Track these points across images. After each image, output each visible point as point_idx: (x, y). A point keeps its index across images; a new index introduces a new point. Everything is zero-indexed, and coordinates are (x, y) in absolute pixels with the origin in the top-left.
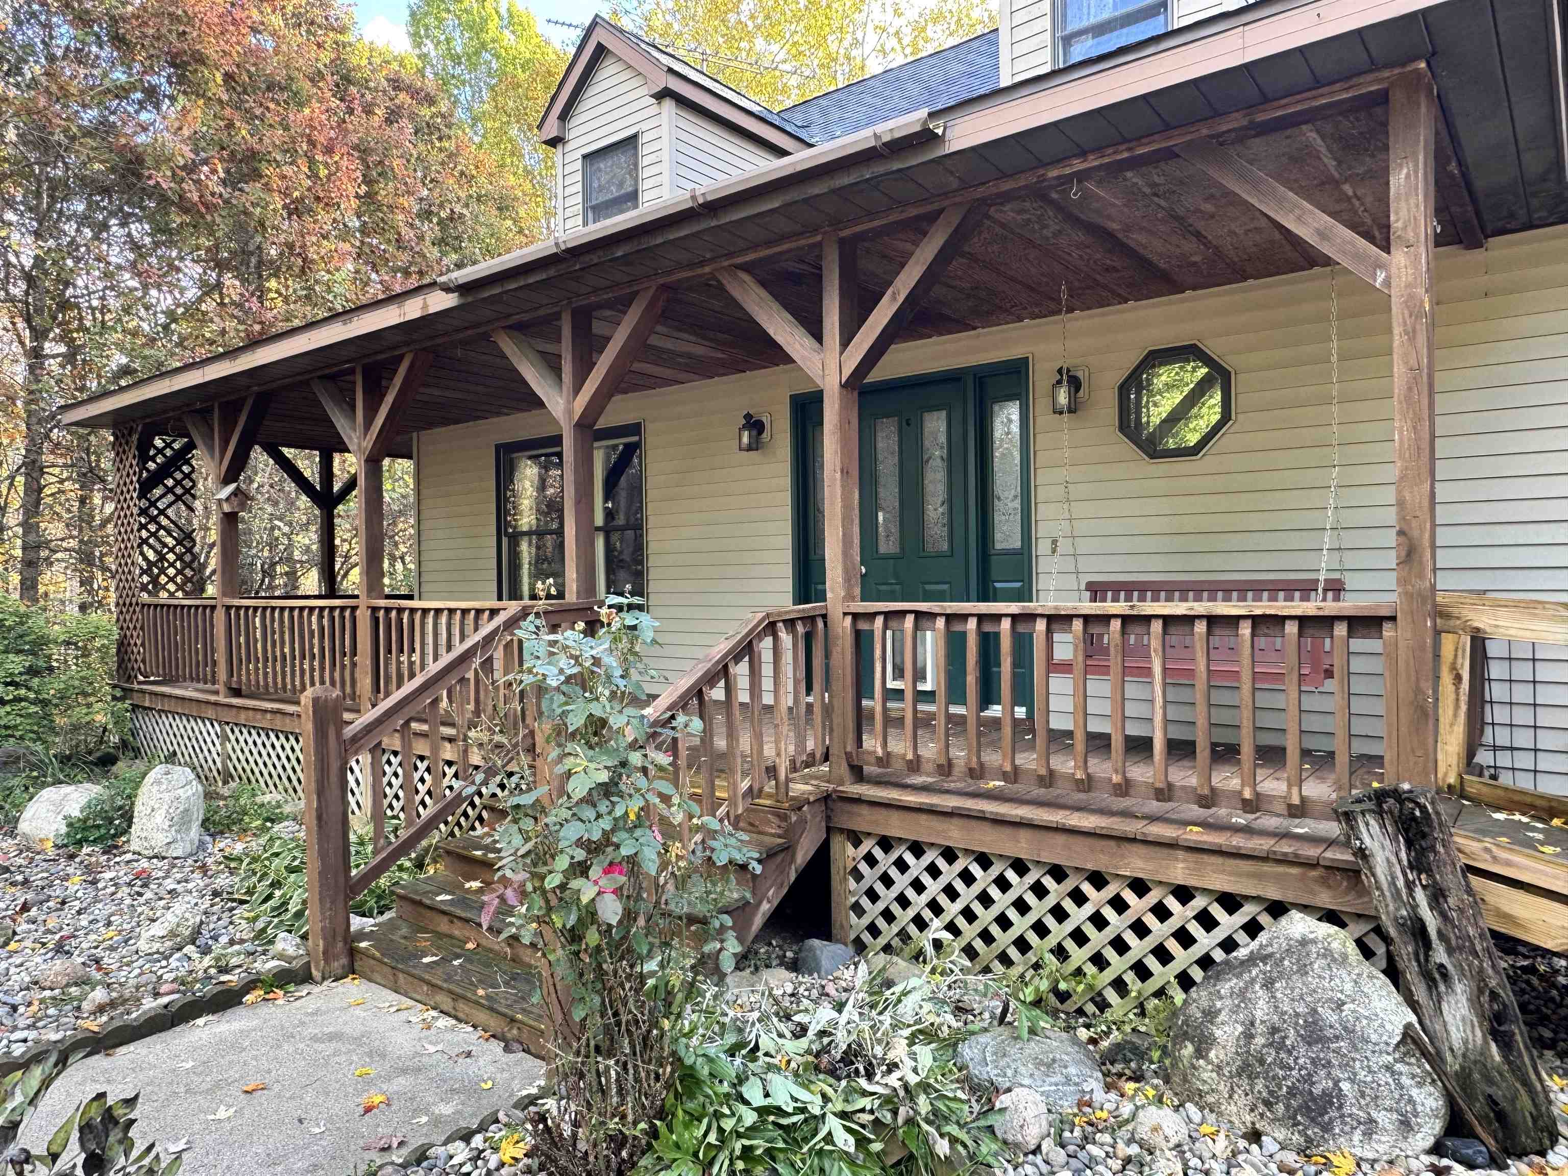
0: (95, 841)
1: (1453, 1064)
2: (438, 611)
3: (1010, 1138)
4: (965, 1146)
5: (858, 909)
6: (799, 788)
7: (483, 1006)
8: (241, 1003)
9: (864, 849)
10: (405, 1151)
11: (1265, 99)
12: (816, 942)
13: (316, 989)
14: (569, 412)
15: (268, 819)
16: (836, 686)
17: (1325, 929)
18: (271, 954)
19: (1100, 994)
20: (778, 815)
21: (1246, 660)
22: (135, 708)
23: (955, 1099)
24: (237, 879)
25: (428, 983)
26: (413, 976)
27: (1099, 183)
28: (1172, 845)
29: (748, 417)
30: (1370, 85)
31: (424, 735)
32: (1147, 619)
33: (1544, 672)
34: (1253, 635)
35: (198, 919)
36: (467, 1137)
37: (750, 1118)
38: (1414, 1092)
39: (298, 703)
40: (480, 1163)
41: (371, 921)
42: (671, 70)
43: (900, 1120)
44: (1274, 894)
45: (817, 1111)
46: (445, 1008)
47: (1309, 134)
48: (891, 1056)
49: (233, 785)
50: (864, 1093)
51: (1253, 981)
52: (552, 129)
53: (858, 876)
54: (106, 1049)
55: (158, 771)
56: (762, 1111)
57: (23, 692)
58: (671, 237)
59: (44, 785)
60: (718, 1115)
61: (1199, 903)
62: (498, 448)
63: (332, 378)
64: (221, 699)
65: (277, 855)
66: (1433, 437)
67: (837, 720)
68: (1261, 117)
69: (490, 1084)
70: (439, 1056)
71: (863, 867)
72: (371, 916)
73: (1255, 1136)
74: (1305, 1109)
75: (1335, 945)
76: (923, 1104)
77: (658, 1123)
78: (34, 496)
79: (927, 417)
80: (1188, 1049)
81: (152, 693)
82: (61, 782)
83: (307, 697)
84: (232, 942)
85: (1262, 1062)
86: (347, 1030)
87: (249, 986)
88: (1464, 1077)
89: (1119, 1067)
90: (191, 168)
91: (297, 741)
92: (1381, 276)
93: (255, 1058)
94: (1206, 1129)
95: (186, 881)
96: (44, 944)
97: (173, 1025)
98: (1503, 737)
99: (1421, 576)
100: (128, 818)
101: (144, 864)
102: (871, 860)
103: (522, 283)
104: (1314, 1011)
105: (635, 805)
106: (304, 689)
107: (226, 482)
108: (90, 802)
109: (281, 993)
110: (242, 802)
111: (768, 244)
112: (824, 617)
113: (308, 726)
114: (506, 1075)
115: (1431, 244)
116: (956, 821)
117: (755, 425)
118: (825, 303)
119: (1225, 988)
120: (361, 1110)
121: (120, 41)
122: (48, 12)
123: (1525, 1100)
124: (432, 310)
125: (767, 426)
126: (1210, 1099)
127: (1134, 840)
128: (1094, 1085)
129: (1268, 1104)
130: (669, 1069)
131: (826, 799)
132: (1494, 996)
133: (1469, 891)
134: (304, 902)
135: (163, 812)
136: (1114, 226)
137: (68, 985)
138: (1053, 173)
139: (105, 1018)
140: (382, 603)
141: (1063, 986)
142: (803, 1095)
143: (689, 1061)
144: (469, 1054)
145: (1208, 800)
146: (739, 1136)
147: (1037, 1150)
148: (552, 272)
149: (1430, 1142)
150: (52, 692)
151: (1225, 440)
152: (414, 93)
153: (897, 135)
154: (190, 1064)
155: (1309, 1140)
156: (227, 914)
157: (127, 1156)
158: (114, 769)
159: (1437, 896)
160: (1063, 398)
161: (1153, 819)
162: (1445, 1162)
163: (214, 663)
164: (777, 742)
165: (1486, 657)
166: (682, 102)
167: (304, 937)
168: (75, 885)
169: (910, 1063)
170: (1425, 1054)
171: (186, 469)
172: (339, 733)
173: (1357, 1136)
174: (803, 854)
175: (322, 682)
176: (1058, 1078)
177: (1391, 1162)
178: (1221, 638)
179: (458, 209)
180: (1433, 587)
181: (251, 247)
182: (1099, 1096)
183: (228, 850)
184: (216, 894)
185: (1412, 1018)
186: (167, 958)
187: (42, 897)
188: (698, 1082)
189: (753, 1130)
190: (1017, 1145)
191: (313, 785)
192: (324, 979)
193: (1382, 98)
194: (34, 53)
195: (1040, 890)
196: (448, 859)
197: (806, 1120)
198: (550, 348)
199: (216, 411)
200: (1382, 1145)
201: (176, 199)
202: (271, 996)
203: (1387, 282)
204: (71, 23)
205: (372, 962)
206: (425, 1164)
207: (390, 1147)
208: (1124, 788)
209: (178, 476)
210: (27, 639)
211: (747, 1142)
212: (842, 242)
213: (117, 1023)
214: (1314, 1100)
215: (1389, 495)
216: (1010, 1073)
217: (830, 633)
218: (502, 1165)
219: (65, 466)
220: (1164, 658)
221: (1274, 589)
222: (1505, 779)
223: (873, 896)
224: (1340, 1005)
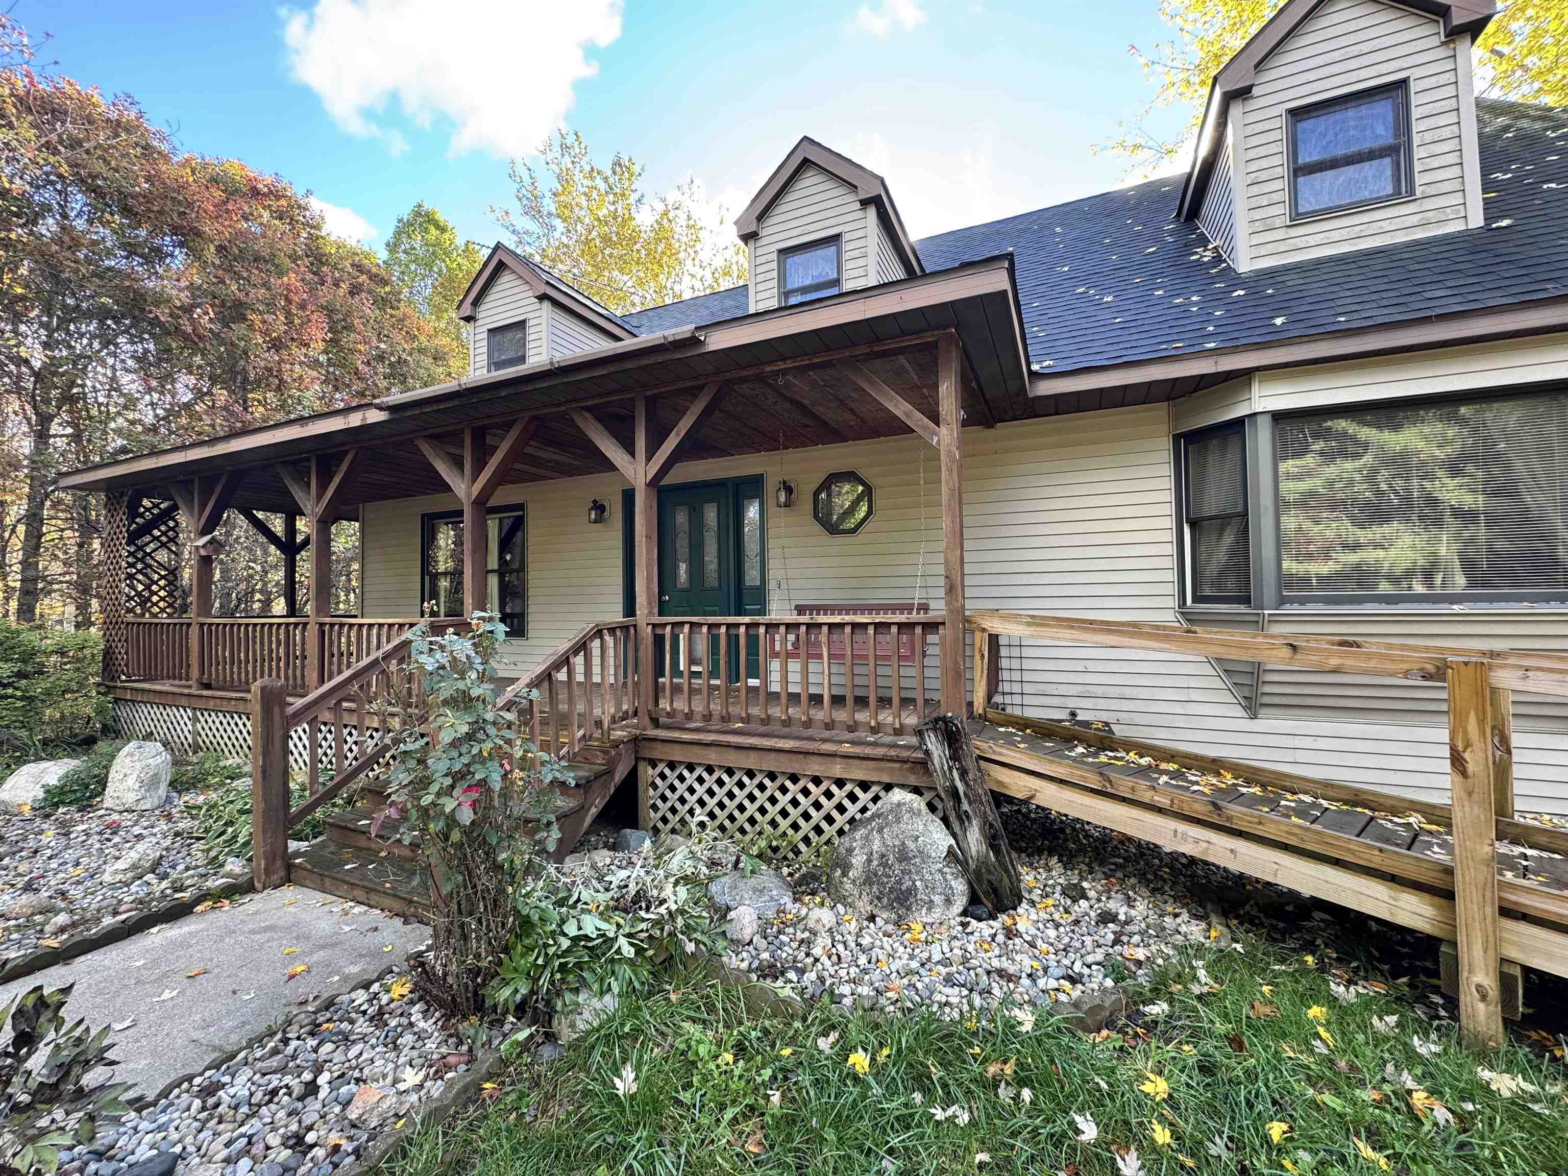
0: (70, 803)
1: (972, 865)
2: (371, 626)
3: (735, 937)
4: (705, 945)
5: (655, 808)
6: (618, 734)
7: (389, 894)
8: (192, 913)
9: (658, 770)
10: (317, 1003)
11: (878, 340)
12: (628, 831)
13: (257, 897)
14: (469, 494)
15: (229, 777)
16: (641, 668)
17: (910, 797)
18: (221, 874)
19: (796, 846)
20: (603, 752)
21: (872, 649)
22: (117, 701)
23: (700, 917)
24: (197, 823)
25: (347, 883)
26: (337, 879)
27: (795, 377)
28: (833, 755)
29: (595, 502)
30: (929, 338)
31: (350, 711)
32: (820, 625)
33: (1026, 652)
34: (875, 633)
35: (158, 854)
36: (366, 986)
37: (565, 943)
38: (953, 883)
39: (249, 691)
40: (375, 1002)
41: (307, 843)
42: (548, 283)
43: (665, 934)
44: (886, 779)
45: (611, 935)
46: (360, 900)
47: (902, 360)
48: (662, 896)
49: (201, 754)
50: (643, 920)
51: (873, 829)
52: (467, 310)
53: (655, 787)
54: (65, 960)
55: (133, 744)
56: (575, 940)
57: (10, 691)
58: (538, 386)
59: (26, 762)
60: (546, 946)
61: (848, 787)
62: (423, 516)
63: (294, 463)
64: (194, 691)
65: (232, 802)
66: (962, 527)
67: (642, 689)
68: (876, 349)
69: (390, 947)
70: (352, 933)
71: (658, 781)
72: (307, 840)
73: (872, 918)
74: (897, 899)
75: (915, 805)
76: (680, 921)
77: (502, 956)
78: (34, 541)
79: (706, 506)
80: (839, 872)
81: (132, 689)
82: (42, 759)
83: (256, 686)
84: (187, 869)
85: (876, 875)
86: (281, 923)
87: (198, 900)
88: (977, 872)
89: (804, 888)
90: (187, 310)
91: (248, 719)
92: (936, 439)
93: (199, 951)
94: (847, 917)
95: (152, 827)
96: (13, 885)
97: (129, 935)
98: (1007, 689)
99: (957, 601)
100: (103, 783)
101: (115, 817)
102: (663, 776)
103: (435, 408)
104: (904, 843)
105: (488, 746)
106: (255, 680)
107: (203, 533)
108: (68, 772)
109: (227, 902)
110: (207, 766)
111: (600, 395)
112: (635, 626)
113: (256, 708)
114: (403, 940)
115: (959, 425)
116: (713, 748)
117: (599, 508)
118: (637, 435)
119: (858, 835)
120: (286, 978)
121: (128, 211)
122: (64, 182)
123: (1006, 880)
124: (369, 422)
125: (608, 508)
126: (850, 900)
127: (813, 753)
128: (786, 899)
129: (879, 899)
130: (511, 919)
131: (636, 741)
132: (991, 825)
133: (979, 770)
134: (251, 834)
135: (135, 776)
136: (806, 402)
137: (33, 914)
138: (768, 369)
139: (65, 936)
140: (328, 620)
141: (774, 843)
142: (604, 926)
143: (524, 912)
144: (376, 929)
145: (852, 728)
146: (559, 957)
147: (750, 942)
148: (456, 403)
149: (961, 909)
150: (39, 690)
151: (868, 527)
152: (373, 277)
153: (677, 338)
154: (143, 962)
155: (900, 917)
156: (186, 848)
157: (56, 1031)
158: (96, 747)
159: (963, 773)
160: (782, 498)
161: (824, 741)
162: (968, 919)
163: (189, 666)
164: (602, 706)
165: (998, 646)
166: (556, 303)
167: (250, 860)
168: (49, 836)
169: (673, 898)
170: (958, 861)
171: (171, 524)
172: (282, 711)
173: (924, 911)
174: (619, 775)
175: (270, 675)
176: (766, 898)
177: (941, 923)
178: (859, 637)
179: (404, 356)
180: (963, 606)
181: (238, 369)
182: (789, 906)
183: (192, 801)
184: (177, 834)
185: (953, 842)
186: (128, 886)
187: (14, 849)
188: (533, 925)
189: (568, 951)
190: (738, 941)
191: (260, 749)
192: (264, 888)
193: (934, 345)
194: (50, 210)
195: (762, 787)
196: (369, 796)
197: (604, 942)
198: (458, 452)
199: (196, 481)
200: (936, 914)
201: (173, 329)
202: (219, 904)
203: (938, 442)
204: (83, 193)
205: (305, 872)
206: (332, 1009)
207: (306, 1001)
208: (808, 724)
209: (163, 528)
210: (17, 650)
211: (562, 960)
212: (647, 399)
213: (77, 938)
214: (902, 893)
215: (941, 558)
216: (738, 898)
217: (639, 637)
218: (392, 1000)
219: (67, 519)
220: (829, 648)
221: (886, 608)
222: (1009, 710)
223: (664, 798)
224: (917, 838)
